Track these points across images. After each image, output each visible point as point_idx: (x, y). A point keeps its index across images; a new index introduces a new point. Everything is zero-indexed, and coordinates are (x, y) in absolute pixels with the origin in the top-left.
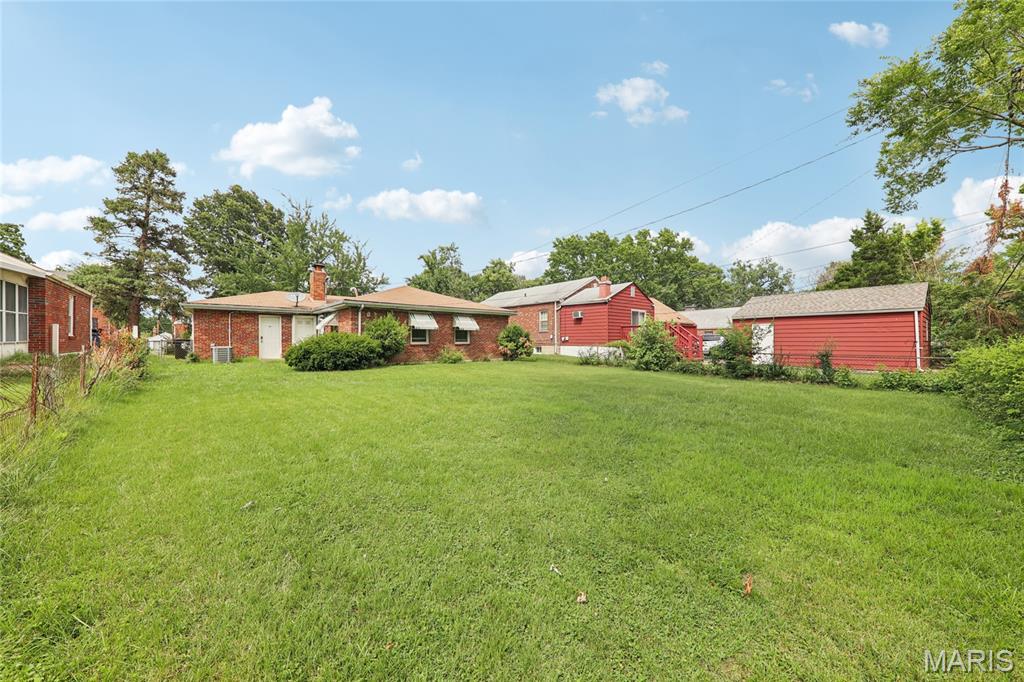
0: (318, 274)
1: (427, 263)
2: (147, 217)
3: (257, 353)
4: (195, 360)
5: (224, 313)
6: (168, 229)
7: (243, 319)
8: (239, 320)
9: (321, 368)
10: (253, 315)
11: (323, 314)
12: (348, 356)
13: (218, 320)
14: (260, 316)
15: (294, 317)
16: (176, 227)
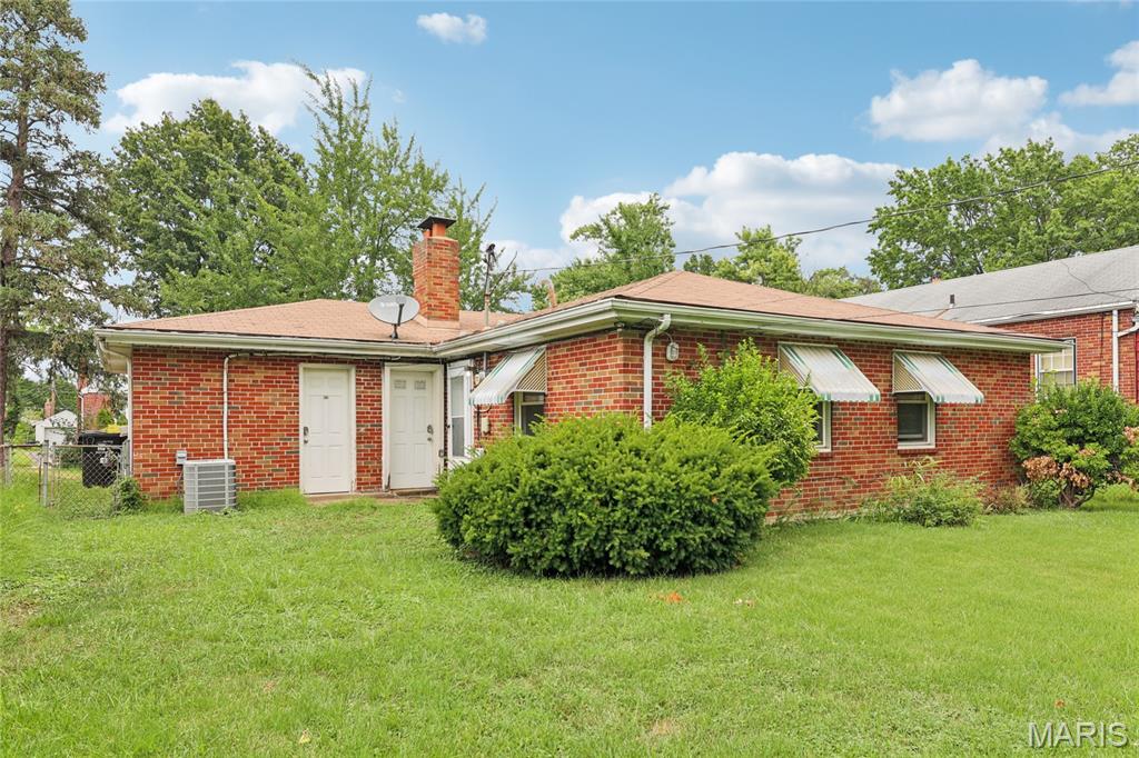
0: (439, 246)
1: (617, 239)
2: (23, 135)
3: (294, 477)
4: (133, 502)
5: (212, 357)
6: (67, 165)
7: (260, 375)
8: (247, 379)
9: (597, 565)
10: (284, 363)
11: (476, 356)
12: (697, 518)
13: (195, 380)
14: (302, 366)
15: (387, 369)
16: (85, 156)
